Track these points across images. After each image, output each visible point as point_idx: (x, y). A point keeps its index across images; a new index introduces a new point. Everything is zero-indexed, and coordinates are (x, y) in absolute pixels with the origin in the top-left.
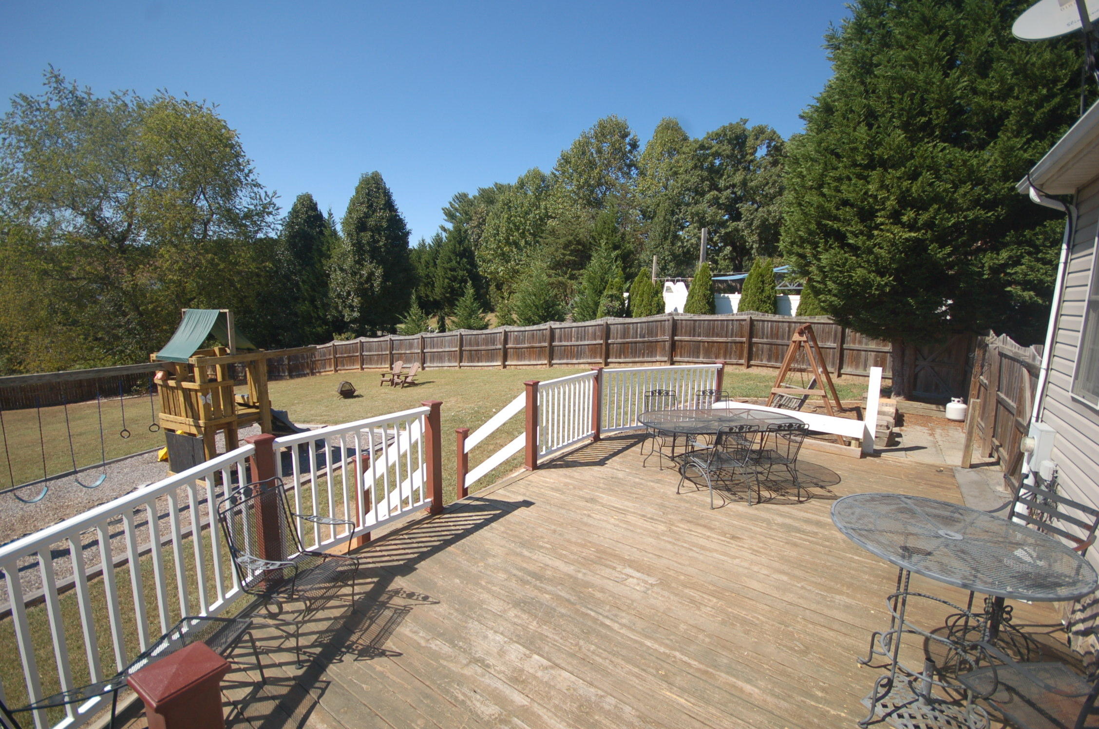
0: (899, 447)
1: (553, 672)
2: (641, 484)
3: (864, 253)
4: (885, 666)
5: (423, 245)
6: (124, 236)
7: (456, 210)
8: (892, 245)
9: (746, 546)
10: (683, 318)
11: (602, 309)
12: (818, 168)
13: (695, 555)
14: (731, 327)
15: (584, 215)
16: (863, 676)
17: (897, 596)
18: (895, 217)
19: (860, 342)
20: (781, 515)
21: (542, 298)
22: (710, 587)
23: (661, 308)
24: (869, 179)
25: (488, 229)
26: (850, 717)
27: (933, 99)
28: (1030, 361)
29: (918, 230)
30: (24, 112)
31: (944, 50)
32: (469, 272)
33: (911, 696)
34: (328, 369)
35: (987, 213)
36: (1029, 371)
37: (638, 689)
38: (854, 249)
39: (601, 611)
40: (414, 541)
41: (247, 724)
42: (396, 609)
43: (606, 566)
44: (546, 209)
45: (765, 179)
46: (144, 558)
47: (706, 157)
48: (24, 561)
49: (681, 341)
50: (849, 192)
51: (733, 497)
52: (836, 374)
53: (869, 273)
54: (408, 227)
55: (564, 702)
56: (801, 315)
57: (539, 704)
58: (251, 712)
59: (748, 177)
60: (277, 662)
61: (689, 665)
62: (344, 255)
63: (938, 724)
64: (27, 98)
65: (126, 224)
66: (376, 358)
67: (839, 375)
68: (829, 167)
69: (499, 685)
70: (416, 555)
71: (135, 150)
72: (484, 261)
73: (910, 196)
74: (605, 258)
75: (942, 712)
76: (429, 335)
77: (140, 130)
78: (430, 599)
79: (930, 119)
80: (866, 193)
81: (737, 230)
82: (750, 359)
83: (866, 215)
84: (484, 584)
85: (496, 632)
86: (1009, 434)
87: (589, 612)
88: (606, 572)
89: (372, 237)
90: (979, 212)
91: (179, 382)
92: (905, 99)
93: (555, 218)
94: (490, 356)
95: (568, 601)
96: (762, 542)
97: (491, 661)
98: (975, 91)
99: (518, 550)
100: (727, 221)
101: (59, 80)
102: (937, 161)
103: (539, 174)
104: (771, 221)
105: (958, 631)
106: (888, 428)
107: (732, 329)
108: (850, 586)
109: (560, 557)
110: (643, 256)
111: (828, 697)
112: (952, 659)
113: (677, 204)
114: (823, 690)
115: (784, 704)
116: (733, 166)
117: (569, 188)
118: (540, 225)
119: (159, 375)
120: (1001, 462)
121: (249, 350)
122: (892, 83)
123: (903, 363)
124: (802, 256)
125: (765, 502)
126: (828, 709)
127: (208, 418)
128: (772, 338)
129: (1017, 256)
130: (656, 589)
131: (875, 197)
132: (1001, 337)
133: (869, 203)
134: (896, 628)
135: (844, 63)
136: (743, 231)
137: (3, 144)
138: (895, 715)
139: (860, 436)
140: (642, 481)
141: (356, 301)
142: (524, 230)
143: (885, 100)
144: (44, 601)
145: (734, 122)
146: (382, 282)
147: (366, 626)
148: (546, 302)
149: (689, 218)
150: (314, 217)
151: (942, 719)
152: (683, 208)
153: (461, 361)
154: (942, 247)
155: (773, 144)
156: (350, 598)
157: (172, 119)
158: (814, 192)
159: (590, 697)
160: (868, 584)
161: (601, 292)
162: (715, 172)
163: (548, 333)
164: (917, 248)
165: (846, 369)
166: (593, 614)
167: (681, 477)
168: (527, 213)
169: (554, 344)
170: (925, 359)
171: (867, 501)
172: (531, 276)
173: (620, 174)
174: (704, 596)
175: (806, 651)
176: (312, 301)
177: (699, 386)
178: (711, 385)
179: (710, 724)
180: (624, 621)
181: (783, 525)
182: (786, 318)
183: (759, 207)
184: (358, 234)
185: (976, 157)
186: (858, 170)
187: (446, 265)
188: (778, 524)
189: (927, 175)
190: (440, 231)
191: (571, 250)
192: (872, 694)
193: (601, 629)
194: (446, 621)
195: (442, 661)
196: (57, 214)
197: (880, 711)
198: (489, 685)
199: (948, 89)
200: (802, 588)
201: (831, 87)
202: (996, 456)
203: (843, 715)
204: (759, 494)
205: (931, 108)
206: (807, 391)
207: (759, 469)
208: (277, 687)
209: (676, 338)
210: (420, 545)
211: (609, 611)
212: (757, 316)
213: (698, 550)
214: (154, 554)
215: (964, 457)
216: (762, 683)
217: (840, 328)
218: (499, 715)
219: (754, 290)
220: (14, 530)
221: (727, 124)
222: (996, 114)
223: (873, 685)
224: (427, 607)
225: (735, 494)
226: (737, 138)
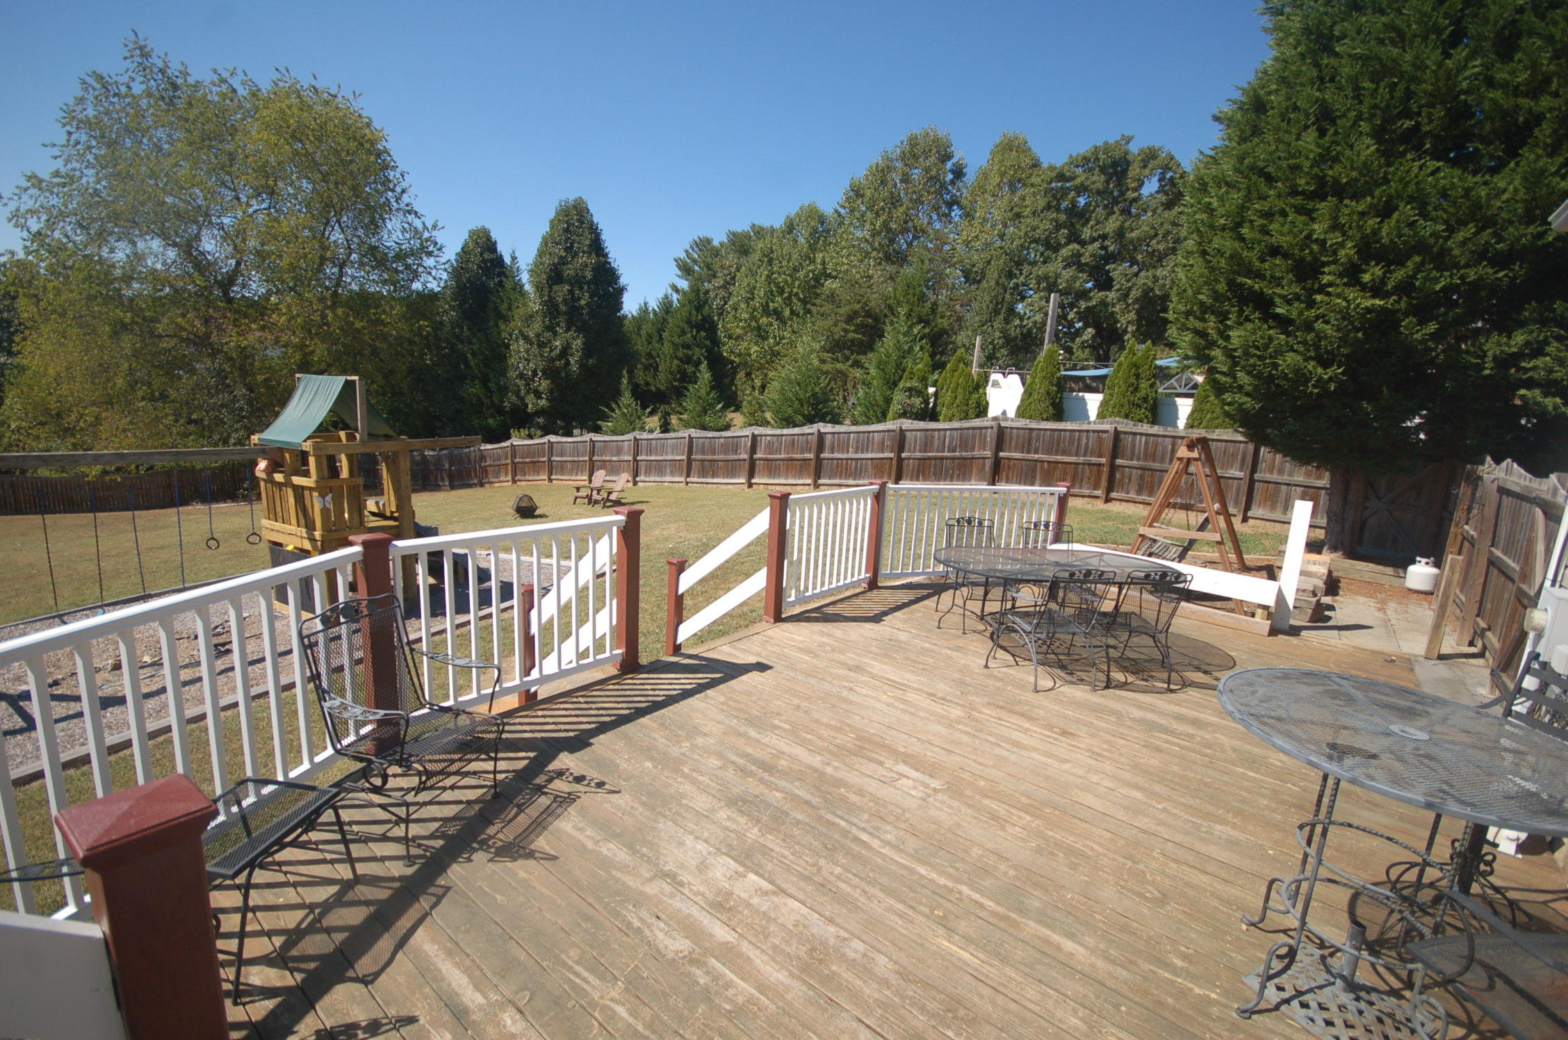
0: (1329, 624)
1: (776, 899)
2: (933, 651)
3: (1298, 329)
4: (1285, 932)
5: (644, 310)
6: (230, 280)
7: (695, 261)
8: (1344, 318)
9: (1082, 746)
10: (1014, 424)
11: (895, 407)
12: (1236, 197)
13: (1005, 753)
14: (1084, 441)
15: (877, 274)
16: (1249, 942)
17: (1313, 826)
18: (1352, 274)
19: (1281, 472)
20: (1139, 707)
21: (809, 388)
22: (1023, 799)
23: (982, 410)
24: (1314, 215)
25: (739, 291)
26: (1224, 1000)
27: (1425, 92)
28: (1548, 497)
29: (1386, 296)
30: (96, 97)
31: (1446, 16)
32: (709, 351)
33: (1322, 977)
34: (502, 479)
35: (1496, 272)
36: (1545, 513)
37: (899, 933)
38: (1284, 323)
39: (855, 820)
40: (593, 706)
41: (325, 936)
42: (557, 796)
43: (870, 759)
44: (823, 263)
45: (1153, 228)
46: (229, 713)
47: (1064, 192)
48: (68, 709)
49: (1009, 459)
50: (1282, 235)
51: (1068, 678)
52: (1240, 518)
53: (1306, 360)
54: (623, 281)
55: (789, 944)
56: (1192, 427)
57: (750, 942)
58: (333, 919)
59: (1127, 224)
60: (379, 855)
61: (981, 906)
62: (530, 317)
63: (1364, 1021)
64: (102, 78)
65: (233, 262)
66: (569, 465)
67: (1245, 520)
68: (1255, 195)
69: (695, 911)
70: (593, 726)
71: (247, 157)
72: (730, 337)
73: (1377, 242)
74: (905, 335)
75: (1371, 1004)
76: (645, 435)
77: (254, 129)
78: (607, 787)
79: (1418, 124)
80: (1308, 237)
81: (1104, 303)
82: (1110, 489)
83: (1307, 271)
84: (686, 770)
85: (697, 838)
86: (1503, 611)
87: (837, 820)
88: (870, 767)
89: (571, 292)
90: (1485, 270)
91: (288, 477)
92: (1381, 90)
93: (835, 278)
94: (730, 469)
95: (807, 803)
96: (1108, 742)
97: (685, 877)
98: (1490, 82)
99: (742, 729)
100: (1090, 290)
101: (145, 54)
102: (1424, 189)
103: (817, 212)
104: (1158, 292)
105: (1405, 888)
106: (1315, 595)
107: (1087, 444)
108: (1238, 813)
109: (803, 743)
110: (961, 338)
111: (1192, 968)
112: (1391, 928)
113: (1018, 262)
114: (1185, 957)
115: (1121, 972)
116: (1106, 207)
117: (859, 234)
118: (814, 287)
119: (262, 465)
120: (1487, 654)
121: (387, 437)
122: (1363, 66)
123: (1345, 501)
124: (1202, 334)
125: (1116, 687)
126: (1190, 985)
127: (326, 528)
128: (1146, 459)
129: (1538, 342)
130: (940, 796)
131: (1322, 243)
132: (1504, 464)
133: (1311, 252)
134: (1308, 873)
135: (1288, 34)
136: (1114, 305)
137: (68, 141)
138: (1295, 1003)
139: (1271, 602)
140: (933, 647)
141: (545, 384)
142: (790, 294)
143: (1349, 92)
144: (90, 762)
145: (1111, 141)
146: (581, 359)
147: (510, 816)
148: (815, 395)
149: (1033, 284)
150: (491, 261)
151: (1370, 1015)
152: (1026, 268)
153: (688, 475)
154: (1422, 322)
155: (1168, 176)
156: (492, 776)
157: (295, 110)
158: (1228, 234)
159: (827, 939)
160: (1266, 812)
161: (895, 384)
162: (1078, 216)
163: (814, 439)
164: (1383, 323)
165: (1255, 511)
166: (843, 823)
167: (991, 644)
168: (796, 270)
169: (822, 456)
170: (1380, 499)
171: (1277, 677)
172: (796, 361)
173: (935, 217)
174: (1013, 810)
175: (1163, 899)
176: (485, 381)
177: (1030, 517)
178: (1049, 515)
179: (1005, 992)
180: (888, 837)
181: (1141, 721)
182: (1170, 431)
183: (1140, 271)
184: (550, 287)
185: (1486, 183)
186: (1298, 200)
187: (676, 339)
188: (1133, 719)
189: (1407, 210)
190: (670, 291)
191: (857, 325)
192: (1261, 969)
193: (852, 845)
194: (626, 818)
195: (614, 872)
196: (141, 245)
197: (1272, 995)
198: (679, 910)
199: (1448, 77)
200: (1164, 810)
201: (1265, 72)
202: (1479, 644)
203: (1213, 996)
204: (1108, 676)
205: (1420, 107)
206: (1194, 534)
207: (1112, 642)
208: (374, 889)
209: (1002, 454)
210: (601, 712)
211: (867, 821)
212: (1125, 426)
213: (1008, 747)
214: (242, 708)
215: (1431, 642)
216: (1089, 940)
217: (1251, 447)
218: (690, 953)
219: (1123, 387)
220: (59, 667)
221: (1100, 143)
222: (1521, 119)
223: (1264, 957)
224: (601, 796)
225: (1071, 674)
226: (1115, 164)
